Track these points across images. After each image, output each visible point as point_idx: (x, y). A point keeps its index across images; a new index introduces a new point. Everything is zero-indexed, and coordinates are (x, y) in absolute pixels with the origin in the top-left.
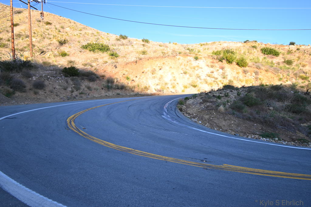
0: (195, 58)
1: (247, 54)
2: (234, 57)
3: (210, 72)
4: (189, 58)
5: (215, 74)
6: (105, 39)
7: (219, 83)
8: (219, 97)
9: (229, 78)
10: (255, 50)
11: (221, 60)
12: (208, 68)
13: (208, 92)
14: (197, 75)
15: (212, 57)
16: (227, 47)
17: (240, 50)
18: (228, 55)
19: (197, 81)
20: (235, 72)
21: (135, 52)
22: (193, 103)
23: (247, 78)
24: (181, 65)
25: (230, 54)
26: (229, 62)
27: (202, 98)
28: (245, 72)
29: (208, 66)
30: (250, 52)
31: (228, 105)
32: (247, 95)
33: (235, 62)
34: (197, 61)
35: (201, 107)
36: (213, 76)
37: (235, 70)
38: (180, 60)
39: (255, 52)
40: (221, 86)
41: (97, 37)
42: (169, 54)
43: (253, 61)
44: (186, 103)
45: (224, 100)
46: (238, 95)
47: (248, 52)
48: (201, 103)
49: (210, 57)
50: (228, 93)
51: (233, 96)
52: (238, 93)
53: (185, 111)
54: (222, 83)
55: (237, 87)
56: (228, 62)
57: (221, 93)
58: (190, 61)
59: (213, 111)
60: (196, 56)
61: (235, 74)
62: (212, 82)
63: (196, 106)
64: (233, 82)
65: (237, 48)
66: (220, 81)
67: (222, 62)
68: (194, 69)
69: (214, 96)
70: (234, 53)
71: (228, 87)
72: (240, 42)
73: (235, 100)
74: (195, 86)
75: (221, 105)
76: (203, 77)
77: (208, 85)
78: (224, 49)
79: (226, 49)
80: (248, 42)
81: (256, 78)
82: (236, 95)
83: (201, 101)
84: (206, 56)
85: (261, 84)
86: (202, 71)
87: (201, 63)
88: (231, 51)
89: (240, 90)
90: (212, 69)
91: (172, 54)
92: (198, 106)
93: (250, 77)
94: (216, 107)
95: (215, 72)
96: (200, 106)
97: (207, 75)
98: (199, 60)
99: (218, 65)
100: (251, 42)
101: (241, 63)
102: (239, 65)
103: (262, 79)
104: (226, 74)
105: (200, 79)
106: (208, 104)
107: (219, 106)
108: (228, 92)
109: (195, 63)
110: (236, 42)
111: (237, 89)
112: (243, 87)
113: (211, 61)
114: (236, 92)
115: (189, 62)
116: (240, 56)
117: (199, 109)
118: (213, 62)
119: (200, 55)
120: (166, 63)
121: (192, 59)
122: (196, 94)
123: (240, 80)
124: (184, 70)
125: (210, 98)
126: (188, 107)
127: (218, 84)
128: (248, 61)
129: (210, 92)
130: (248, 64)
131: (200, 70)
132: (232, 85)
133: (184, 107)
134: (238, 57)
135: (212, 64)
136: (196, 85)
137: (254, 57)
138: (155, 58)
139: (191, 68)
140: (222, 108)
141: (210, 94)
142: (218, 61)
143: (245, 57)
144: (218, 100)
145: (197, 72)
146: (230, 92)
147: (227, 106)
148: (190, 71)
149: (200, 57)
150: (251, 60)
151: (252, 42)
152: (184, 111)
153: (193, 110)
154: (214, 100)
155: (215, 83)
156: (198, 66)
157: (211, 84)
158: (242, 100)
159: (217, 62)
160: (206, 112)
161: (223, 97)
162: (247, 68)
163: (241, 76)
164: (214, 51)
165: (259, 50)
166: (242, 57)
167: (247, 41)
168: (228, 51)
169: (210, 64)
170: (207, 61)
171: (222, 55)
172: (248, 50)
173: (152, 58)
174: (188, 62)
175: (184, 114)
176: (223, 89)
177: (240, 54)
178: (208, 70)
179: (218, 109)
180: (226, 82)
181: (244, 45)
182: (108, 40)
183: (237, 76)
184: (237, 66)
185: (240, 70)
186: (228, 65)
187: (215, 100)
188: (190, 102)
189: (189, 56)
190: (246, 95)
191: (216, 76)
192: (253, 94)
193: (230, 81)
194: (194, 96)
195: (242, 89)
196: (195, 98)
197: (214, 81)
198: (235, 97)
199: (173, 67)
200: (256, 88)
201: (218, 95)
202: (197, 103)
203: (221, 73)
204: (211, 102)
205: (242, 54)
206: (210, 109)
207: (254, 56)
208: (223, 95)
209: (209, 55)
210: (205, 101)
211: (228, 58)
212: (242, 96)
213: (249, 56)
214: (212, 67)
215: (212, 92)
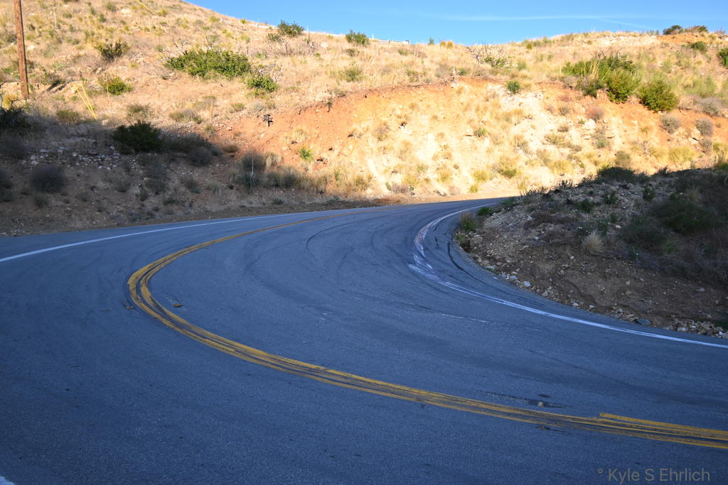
0: (509, 88)
1: (674, 68)
2: (634, 78)
3: (555, 127)
4: (490, 86)
5: (574, 136)
6: (234, 36)
7: (585, 162)
8: (586, 207)
9: (618, 144)
10: (700, 57)
11: (590, 92)
12: (551, 116)
13: (551, 191)
14: (517, 138)
15: (562, 83)
16: (611, 48)
17: (651, 56)
18: (613, 74)
19: (517, 158)
20: (637, 128)
21: (326, 73)
22: (504, 224)
23: (673, 145)
24: (465, 110)
25: (622, 71)
26: (618, 95)
27: (533, 209)
28: (668, 126)
29: (550, 110)
30: (682, 63)
31: (615, 228)
32: (677, 196)
33: (637, 96)
34: (516, 96)
35: (529, 237)
36: (565, 142)
37: (636, 122)
38: (463, 94)
39: (699, 63)
40: (592, 171)
41: (211, 34)
42: (428, 77)
43: (695, 90)
44: (481, 226)
45: (600, 214)
46: (647, 196)
47: (679, 64)
48: (528, 226)
49: (557, 81)
50: (613, 193)
51: (629, 201)
52: (647, 191)
53: (478, 250)
54: (596, 163)
55: (643, 174)
56: (614, 96)
57: (591, 194)
58: (494, 96)
59: (568, 248)
60: (513, 81)
61: (635, 135)
62: (564, 159)
63: (512, 235)
64: (628, 157)
65: (642, 52)
66: (589, 156)
67: (595, 97)
68: (508, 120)
69: (569, 202)
70: (634, 66)
71: (616, 175)
72: (651, 33)
73: (638, 213)
74: (509, 174)
75: (591, 230)
76: (535, 145)
77: (552, 168)
78: (602, 57)
79: (608, 57)
80: (677, 30)
81: (703, 145)
82: (639, 197)
83: (530, 218)
84: (544, 78)
85: (720, 162)
86: (533, 127)
87: (529, 101)
88: (622, 61)
89: (654, 184)
90: (563, 120)
91: (439, 76)
92: (519, 234)
93: (684, 142)
94: (576, 237)
95: (573, 128)
96: (526, 234)
97: (548, 138)
98: (523, 93)
99: (581, 106)
100: (686, 31)
101: (656, 100)
102: (648, 104)
103: (721, 148)
104: (607, 134)
105: (526, 152)
106: (551, 228)
107: (587, 234)
108: (613, 188)
109: (508, 103)
110: (638, 34)
111: (643, 179)
112: (663, 173)
113: (561, 93)
114: (638, 188)
115: (491, 100)
116: (652, 76)
117: (524, 244)
118: (565, 99)
119: (525, 77)
120: (420, 104)
121: (499, 89)
122: (513, 199)
123: (652, 152)
124: (476, 123)
125: (556, 208)
126: (488, 238)
127: (582, 166)
128: (677, 92)
129: (557, 191)
130: (677, 101)
131: (525, 123)
132: (628, 167)
133: (477, 238)
134: (645, 79)
135: (563, 104)
136: (515, 171)
137: (695, 78)
138: (385, 90)
139: (497, 118)
140: (594, 238)
141: (556, 197)
142: (581, 93)
143: (668, 78)
144: (583, 215)
145: (515, 130)
146: (622, 191)
147: (611, 233)
148: (494, 128)
149: (526, 82)
150: (686, 87)
151: (691, 31)
152: (475, 252)
153: (505, 248)
154: (570, 215)
155: (574, 161)
156: (519, 113)
157: (559, 165)
158: (659, 212)
159: (579, 99)
160: (546, 251)
161: (598, 204)
162: (674, 114)
163: (655, 139)
164: (568, 64)
165: (714, 57)
166: (658, 78)
167: (675, 27)
168: (613, 63)
169: (556, 105)
170: (546, 95)
171: (593, 76)
172: (677, 57)
173: (376, 90)
174: (487, 100)
175: (475, 259)
176: (598, 182)
177: (651, 69)
178: (549, 124)
179: (584, 243)
180: (607, 159)
181: (665, 41)
182: (245, 41)
183: (641, 141)
184: (643, 110)
185: (653, 119)
186: (613, 105)
187: (572, 214)
188: (495, 221)
189: (492, 80)
190: (672, 197)
191: (575, 142)
192: (695, 196)
193: (621, 155)
194: (508, 204)
195: (659, 179)
196: (511, 209)
197: (570, 158)
198: (637, 205)
199: (441, 117)
200: (704, 176)
201: (581, 198)
202: (517, 226)
203: (592, 132)
204: (561, 221)
205: (658, 69)
206: (559, 245)
207: (695, 73)
208: (597, 199)
209: (554, 75)
210: (540, 219)
211: (613, 85)
212: (658, 200)
213: (682, 76)
214: (563, 112)
215: (563, 189)
